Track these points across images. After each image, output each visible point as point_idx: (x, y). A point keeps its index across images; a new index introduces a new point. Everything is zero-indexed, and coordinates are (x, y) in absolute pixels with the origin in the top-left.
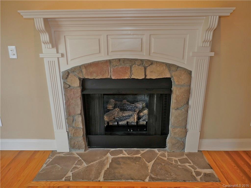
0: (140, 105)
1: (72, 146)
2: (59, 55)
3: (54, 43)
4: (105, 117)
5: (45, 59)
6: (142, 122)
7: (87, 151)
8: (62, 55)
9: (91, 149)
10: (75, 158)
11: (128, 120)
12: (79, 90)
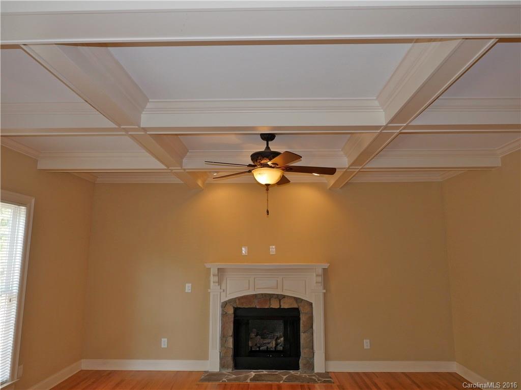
0: (278, 334)
1: (223, 365)
2: (222, 290)
3: (220, 283)
4: (250, 343)
5: (211, 293)
6: (280, 348)
7: (234, 371)
8: (224, 291)
9: (236, 370)
10: (226, 374)
11: (268, 346)
12: (233, 316)
